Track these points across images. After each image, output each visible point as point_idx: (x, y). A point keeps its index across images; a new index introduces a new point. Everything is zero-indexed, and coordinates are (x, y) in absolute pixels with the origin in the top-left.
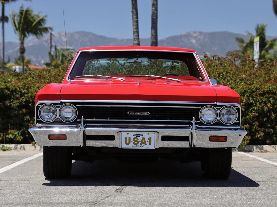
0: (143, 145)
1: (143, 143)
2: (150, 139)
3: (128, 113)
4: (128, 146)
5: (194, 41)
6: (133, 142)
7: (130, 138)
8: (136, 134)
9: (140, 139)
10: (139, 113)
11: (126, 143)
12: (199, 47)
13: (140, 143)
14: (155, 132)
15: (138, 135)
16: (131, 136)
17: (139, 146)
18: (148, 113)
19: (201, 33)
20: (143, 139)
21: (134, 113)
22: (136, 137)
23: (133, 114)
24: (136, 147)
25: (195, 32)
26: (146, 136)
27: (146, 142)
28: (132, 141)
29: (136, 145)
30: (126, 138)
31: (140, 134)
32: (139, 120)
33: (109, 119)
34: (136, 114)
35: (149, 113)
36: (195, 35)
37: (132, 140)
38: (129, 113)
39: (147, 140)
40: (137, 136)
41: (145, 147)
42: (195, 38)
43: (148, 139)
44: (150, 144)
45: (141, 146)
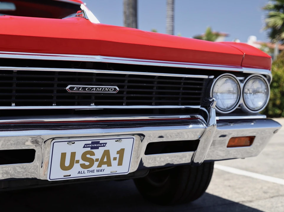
0: (104, 167)
1: (104, 163)
2: (121, 152)
3: (68, 88)
4: (67, 173)
6: (82, 162)
7: (73, 154)
8: (90, 142)
9: (99, 153)
10: (96, 88)
11: (63, 167)
13: (96, 164)
14: (133, 135)
15: (95, 145)
16: (79, 148)
17: (93, 171)
18: (115, 89)
20: (107, 153)
21: (84, 89)
22: (89, 149)
23: (81, 91)
24: (87, 174)
26: (113, 147)
27: (112, 159)
28: (78, 162)
29: (86, 170)
30: (63, 155)
31: (101, 142)
32: (93, 107)
33: (14, 104)
34: (87, 91)
35: (118, 89)
37: (78, 157)
38: (71, 88)
39: (113, 154)
40: (92, 148)
41: (107, 171)
43: (118, 152)
44: (120, 164)
45: (98, 171)
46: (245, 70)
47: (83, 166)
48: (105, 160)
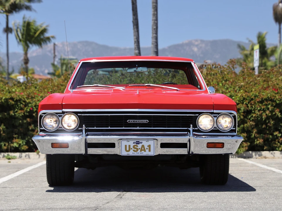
0: (143, 152)
1: (143, 150)
2: (149, 146)
3: (128, 121)
4: (128, 153)
5: (195, 49)
6: (133, 149)
7: (129, 146)
8: (135, 141)
9: (140, 146)
10: (139, 121)
11: (126, 151)
12: (201, 55)
13: (139, 150)
14: (154, 139)
15: (138, 143)
16: (131, 143)
17: (138, 153)
18: (147, 121)
19: (202, 41)
20: (143, 146)
21: (134, 121)
22: (136, 144)
23: (133, 122)
24: (136, 154)
25: (196, 41)
26: (145, 144)
27: (146, 149)
28: (132, 149)
29: (135, 152)
30: (126, 146)
31: (140, 141)
32: (138, 128)
33: (109, 127)
34: (135, 122)
35: (148, 121)
36: (196, 43)
37: (132, 147)
38: (129, 121)
39: (146, 147)
40: (137, 144)
41: (144, 154)
42: (197, 46)
43: (148, 146)
44: (150, 151)
45: (140, 153)
46: (215, 111)
47: (134, 151)
48: (143, 149)
